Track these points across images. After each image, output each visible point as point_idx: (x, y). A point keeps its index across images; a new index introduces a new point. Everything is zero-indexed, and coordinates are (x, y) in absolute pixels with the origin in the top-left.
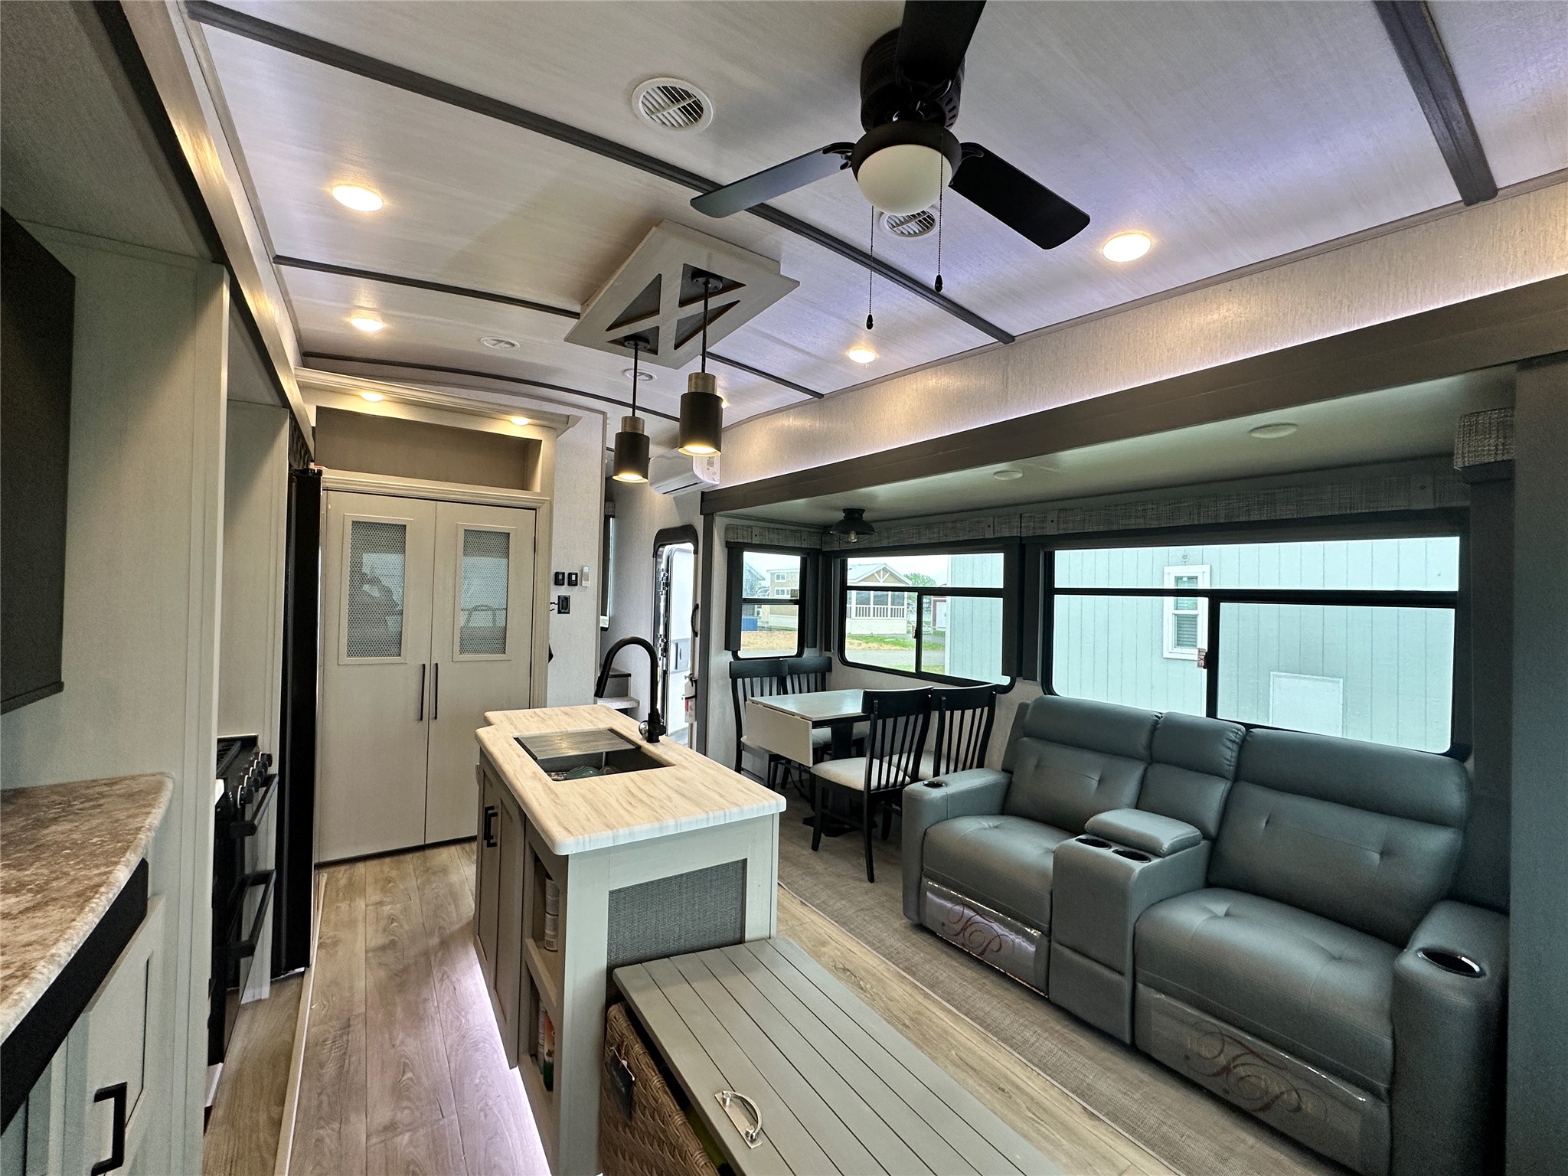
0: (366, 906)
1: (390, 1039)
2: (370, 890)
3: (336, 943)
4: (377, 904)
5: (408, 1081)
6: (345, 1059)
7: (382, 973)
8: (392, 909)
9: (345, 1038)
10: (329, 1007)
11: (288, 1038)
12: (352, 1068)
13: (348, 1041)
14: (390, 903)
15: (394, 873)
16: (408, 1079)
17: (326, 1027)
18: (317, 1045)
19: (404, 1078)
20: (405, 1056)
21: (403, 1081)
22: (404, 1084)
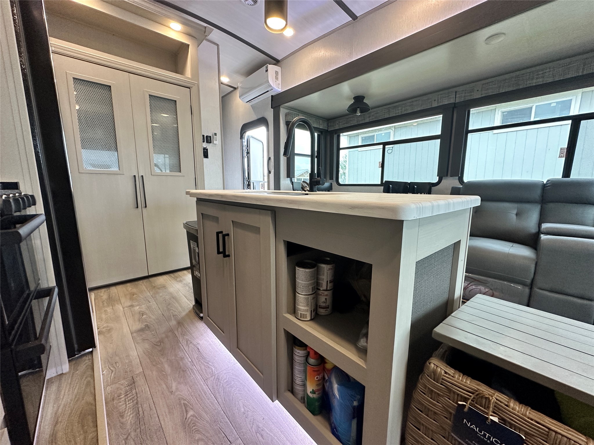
0: (123, 308)
1: (167, 387)
2: (123, 300)
3: (109, 330)
4: (129, 306)
5: (192, 417)
6: (138, 408)
7: (147, 346)
8: (139, 308)
9: (134, 391)
10: (116, 370)
11: (90, 399)
12: (146, 414)
13: (136, 393)
14: (138, 305)
15: (135, 290)
16: (191, 416)
17: (117, 385)
18: (113, 400)
19: (188, 416)
20: (183, 399)
21: (189, 418)
22: (190, 420)
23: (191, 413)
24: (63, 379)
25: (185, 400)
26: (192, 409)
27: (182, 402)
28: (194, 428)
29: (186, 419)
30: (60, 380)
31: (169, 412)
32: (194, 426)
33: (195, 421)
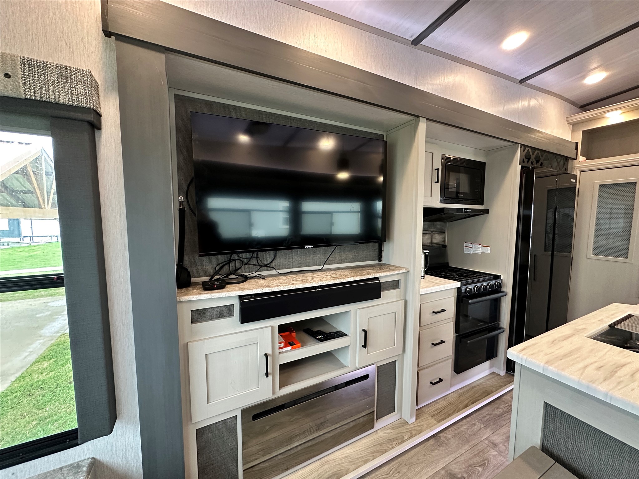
19: (478, 468)
20: (489, 461)
21: (475, 468)
22: (475, 469)
23: (480, 469)
24: (498, 377)
25: (488, 463)
26: (483, 469)
27: (486, 462)
28: (470, 473)
29: (474, 466)
30: (497, 376)
31: (475, 455)
32: (471, 473)
33: (475, 473)
